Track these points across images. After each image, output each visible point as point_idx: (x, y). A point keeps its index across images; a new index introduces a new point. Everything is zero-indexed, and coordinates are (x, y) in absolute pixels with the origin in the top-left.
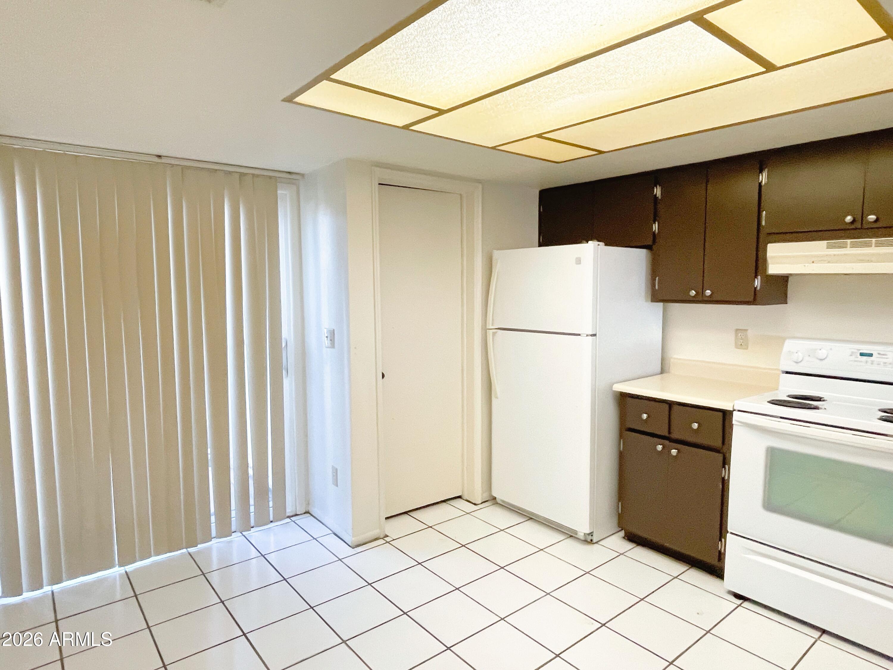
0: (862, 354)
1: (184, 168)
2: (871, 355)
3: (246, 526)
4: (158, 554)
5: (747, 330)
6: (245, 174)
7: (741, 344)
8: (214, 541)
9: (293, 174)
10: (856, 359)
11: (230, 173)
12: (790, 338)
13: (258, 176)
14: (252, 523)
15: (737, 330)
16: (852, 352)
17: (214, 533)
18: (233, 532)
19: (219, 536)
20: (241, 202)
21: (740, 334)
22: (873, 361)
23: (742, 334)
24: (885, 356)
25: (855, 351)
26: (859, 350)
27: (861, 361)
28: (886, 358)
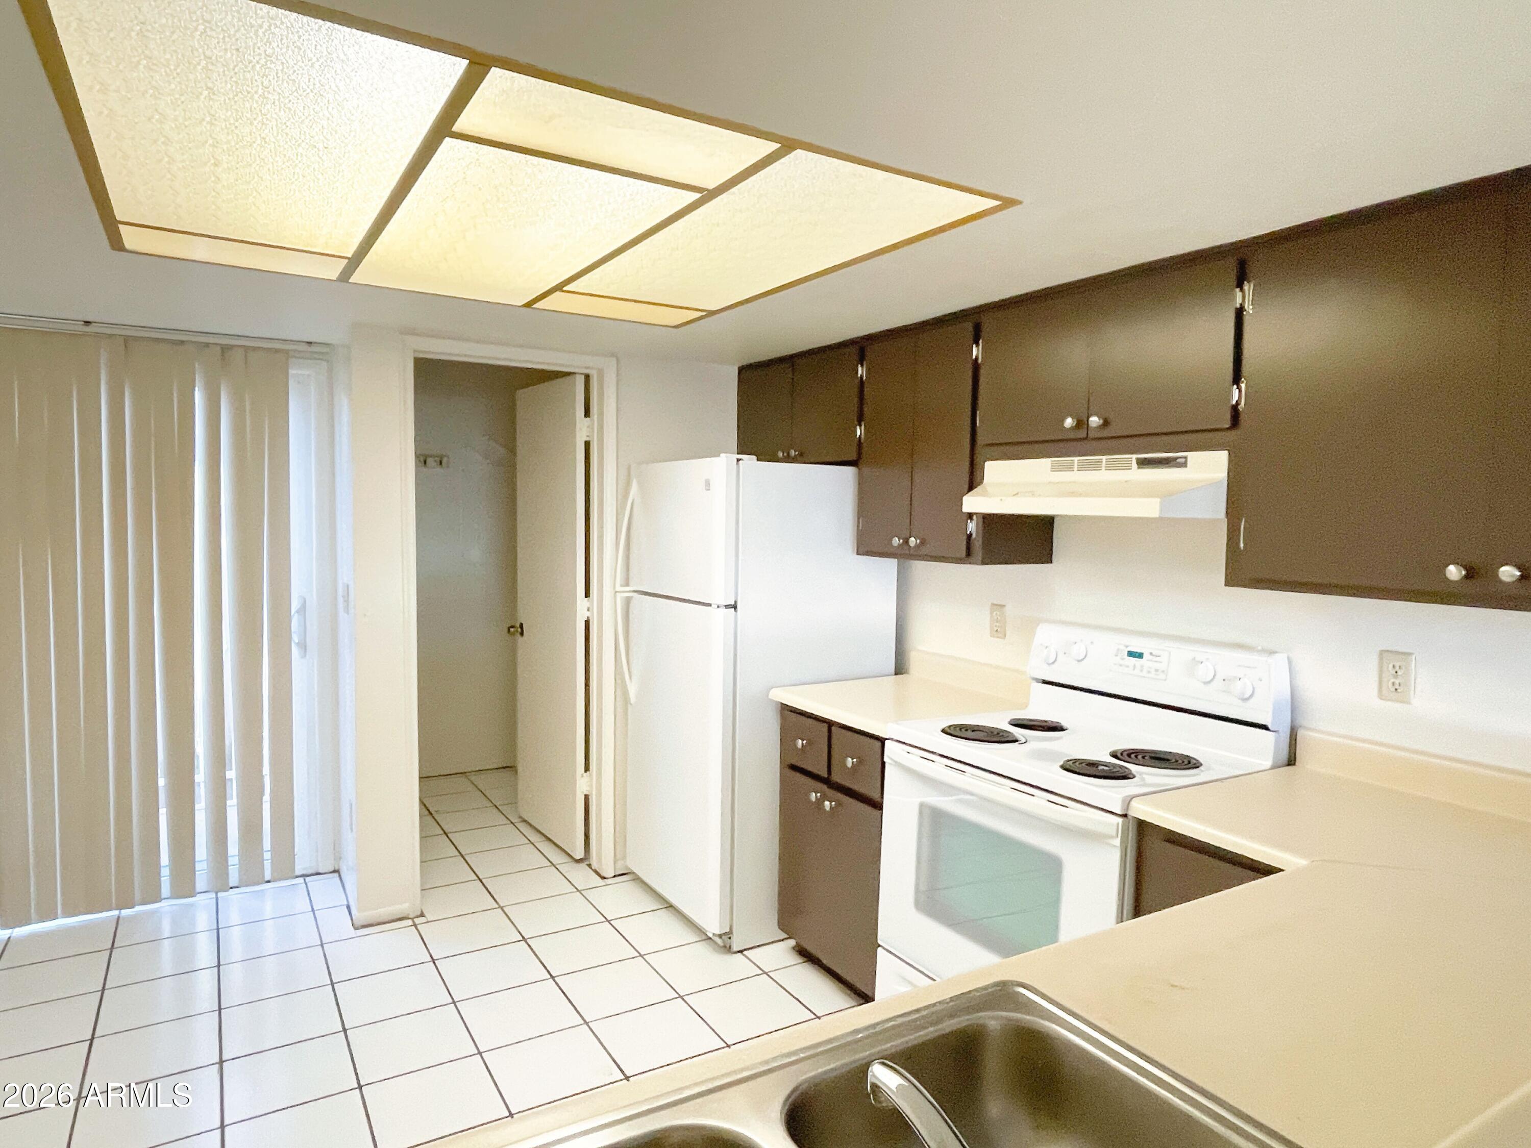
0: (1131, 654)
1: (127, 340)
2: (1140, 656)
3: (221, 884)
4: (68, 914)
5: (1005, 606)
6: (230, 347)
7: (997, 631)
8: (163, 904)
9: (315, 345)
10: (1122, 662)
11: (207, 345)
12: (1047, 621)
13: (255, 349)
14: (233, 879)
15: (993, 605)
16: (1117, 650)
17: (166, 890)
18: (199, 893)
19: (175, 895)
20: (222, 388)
21: (995, 613)
22: (1142, 666)
23: (998, 613)
24: (1158, 659)
25: (1122, 647)
26: (1127, 647)
27: (1128, 667)
28: (1161, 662)
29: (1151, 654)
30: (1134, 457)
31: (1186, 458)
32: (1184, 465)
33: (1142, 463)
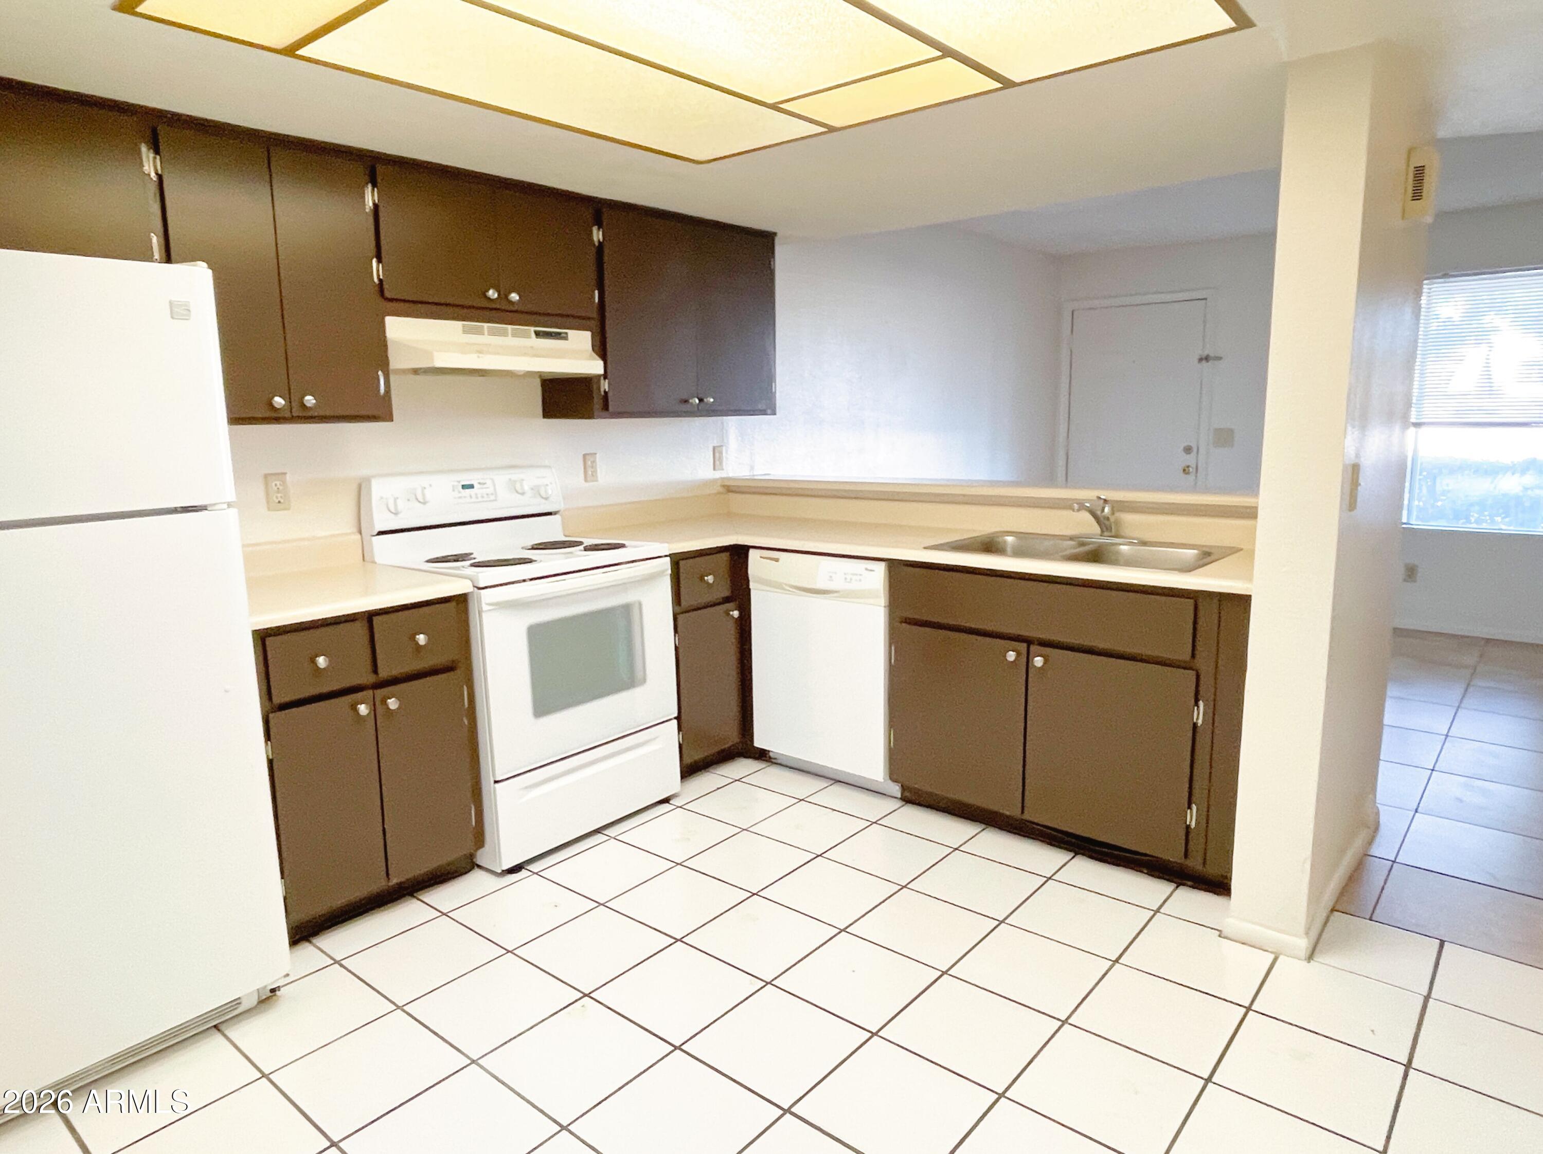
0: (464, 487)
2: (472, 486)
5: (285, 474)
7: (279, 502)
10: (460, 495)
15: (266, 476)
16: (453, 486)
21: (273, 484)
22: (476, 494)
23: (278, 483)
24: (485, 486)
25: (456, 483)
26: (459, 482)
27: (465, 497)
28: (487, 488)
29: (479, 483)
30: (532, 329)
31: (566, 333)
32: (566, 338)
33: (538, 334)
